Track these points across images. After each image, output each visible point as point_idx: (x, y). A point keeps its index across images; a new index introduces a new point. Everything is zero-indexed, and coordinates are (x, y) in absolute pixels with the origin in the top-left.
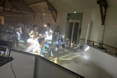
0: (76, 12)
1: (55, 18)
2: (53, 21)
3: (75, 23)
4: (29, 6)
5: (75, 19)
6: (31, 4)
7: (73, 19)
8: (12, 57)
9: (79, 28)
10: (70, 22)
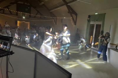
0: (97, 14)
1: (75, 21)
2: (73, 24)
3: (97, 25)
4: (51, 11)
5: (97, 21)
6: (52, 9)
7: (94, 21)
8: (13, 52)
9: (101, 30)
10: (91, 24)
